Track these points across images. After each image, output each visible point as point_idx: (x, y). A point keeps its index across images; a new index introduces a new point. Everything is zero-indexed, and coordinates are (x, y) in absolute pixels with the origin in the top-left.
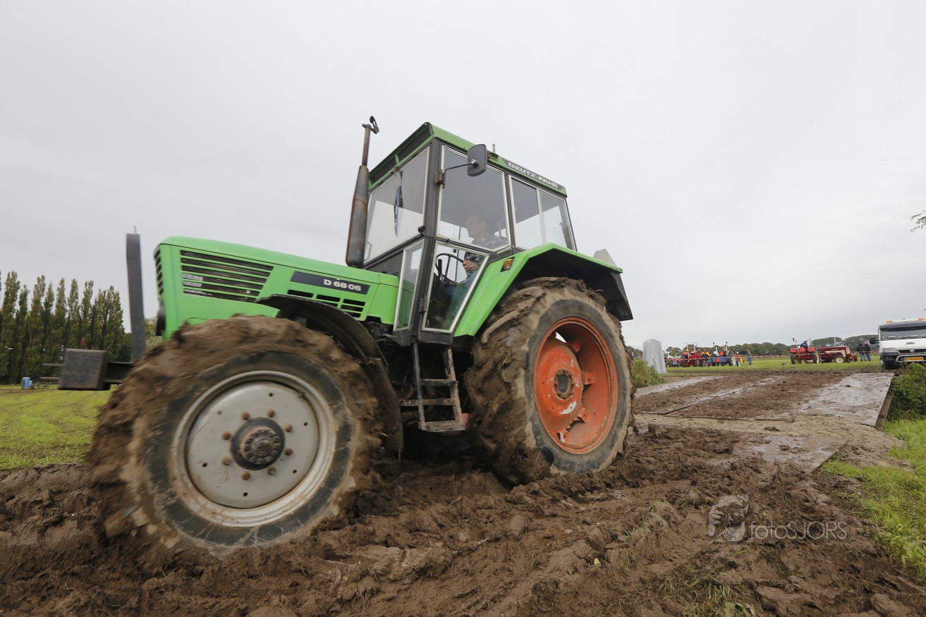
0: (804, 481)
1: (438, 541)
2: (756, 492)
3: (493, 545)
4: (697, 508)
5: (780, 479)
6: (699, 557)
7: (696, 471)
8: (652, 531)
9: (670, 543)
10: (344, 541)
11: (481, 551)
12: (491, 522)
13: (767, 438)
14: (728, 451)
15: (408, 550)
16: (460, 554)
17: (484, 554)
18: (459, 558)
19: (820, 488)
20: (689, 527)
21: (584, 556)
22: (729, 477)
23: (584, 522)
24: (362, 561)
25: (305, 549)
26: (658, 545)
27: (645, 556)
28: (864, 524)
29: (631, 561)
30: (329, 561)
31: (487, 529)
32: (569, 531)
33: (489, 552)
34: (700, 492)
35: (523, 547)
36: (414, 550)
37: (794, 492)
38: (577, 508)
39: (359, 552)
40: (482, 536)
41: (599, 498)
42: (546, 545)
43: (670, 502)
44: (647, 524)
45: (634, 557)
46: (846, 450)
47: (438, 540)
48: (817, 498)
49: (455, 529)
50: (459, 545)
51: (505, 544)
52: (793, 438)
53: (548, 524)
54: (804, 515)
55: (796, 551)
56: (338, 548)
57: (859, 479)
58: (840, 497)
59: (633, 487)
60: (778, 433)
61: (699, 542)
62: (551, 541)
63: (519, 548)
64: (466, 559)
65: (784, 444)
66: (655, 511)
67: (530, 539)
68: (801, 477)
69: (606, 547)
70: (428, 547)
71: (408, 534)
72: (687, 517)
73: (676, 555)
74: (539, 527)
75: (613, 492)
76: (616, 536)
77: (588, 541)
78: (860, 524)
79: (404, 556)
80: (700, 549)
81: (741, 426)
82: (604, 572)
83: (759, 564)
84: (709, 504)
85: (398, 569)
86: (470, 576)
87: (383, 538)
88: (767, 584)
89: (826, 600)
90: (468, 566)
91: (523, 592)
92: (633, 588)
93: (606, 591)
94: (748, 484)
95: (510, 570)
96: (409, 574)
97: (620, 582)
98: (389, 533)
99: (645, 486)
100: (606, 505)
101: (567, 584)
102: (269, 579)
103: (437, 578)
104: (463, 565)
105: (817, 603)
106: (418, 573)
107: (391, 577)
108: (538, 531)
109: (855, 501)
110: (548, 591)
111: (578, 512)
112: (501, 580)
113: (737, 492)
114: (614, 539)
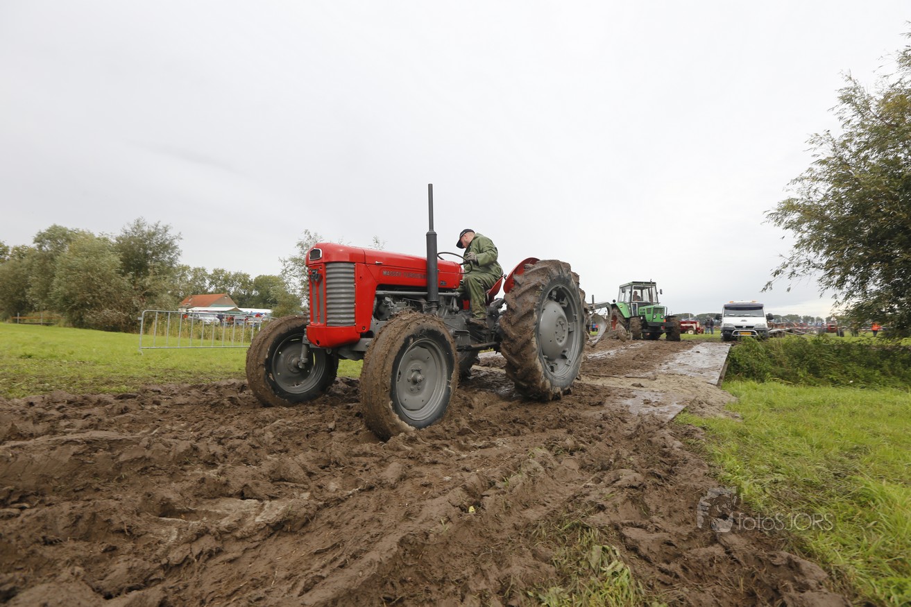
0: (663, 430)
1: (305, 492)
2: (622, 439)
3: (365, 494)
4: (572, 454)
5: (643, 428)
6: (571, 501)
7: (572, 421)
8: (529, 476)
9: (545, 488)
10: (189, 495)
11: (352, 502)
12: (367, 470)
13: (634, 393)
14: (600, 404)
15: (267, 503)
16: (326, 505)
17: (354, 504)
18: (325, 509)
19: (675, 436)
20: (563, 472)
21: (459, 504)
22: (601, 426)
23: (465, 469)
25: (133, 505)
26: (534, 490)
27: (521, 502)
28: (709, 466)
29: (506, 508)
30: (164, 519)
31: (361, 477)
32: (447, 478)
33: (359, 501)
34: (575, 439)
35: (397, 494)
36: (275, 502)
37: (654, 439)
38: (458, 455)
39: (207, 506)
40: (356, 484)
41: (481, 445)
42: (422, 493)
43: (548, 449)
44: (525, 470)
45: (509, 503)
46: (694, 404)
47: (306, 490)
48: (673, 444)
49: (326, 478)
50: (328, 495)
51: (378, 493)
52: (654, 393)
53: (426, 471)
54: (662, 459)
55: (656, 492)
56: (179, 501)
57: (704, 429)
58: (689, 444)
59: (515, 435)
60: (642, 389)
61: (572, 486)
62: (427, 489)
63: (394, 496)
64: (332, 510)
65: (648, 398)
66: (533, 458)
67: (407, 487)
68: (661, 426)
69: (483, 494)
70: (291, 498)
71: (270, 484)
72: (562, 463)
73: (550, 500)
74: (417, 475)
75: (495, 440)
76: (494, 483)
77: (465, 489)
78: (707, 466)
79: (261, 509)
80: (572, 493)
81: (613, 382)
82: (478, 520)
83: (625, 506)
84: (583, 450)
85: (250, 523)
86: (334, 528)
87: (239, 490)
88: (632, 525)
89: (681, 537)
90: (334, 518)
91: (387, 547)
92: (506, 534)
93: (478, 539)
94: (616, 432)
95: (379, 521)
96: (261, 529)
97: (493, 530)
98: (246, 483)
99: (526, 434)
100: (487, 452)
101: (437, 534)
102: (76, 545)
103: (295, 533)
104: (328, 517)
105: (674, 540)
106: (273, 528)
107: (238, 534)
108: (416, 479)
109: (702, 446)
110: (416, 544)
111: (459, 460)
112: (368, 533)
113: (606, 439)
114: (491, 486)
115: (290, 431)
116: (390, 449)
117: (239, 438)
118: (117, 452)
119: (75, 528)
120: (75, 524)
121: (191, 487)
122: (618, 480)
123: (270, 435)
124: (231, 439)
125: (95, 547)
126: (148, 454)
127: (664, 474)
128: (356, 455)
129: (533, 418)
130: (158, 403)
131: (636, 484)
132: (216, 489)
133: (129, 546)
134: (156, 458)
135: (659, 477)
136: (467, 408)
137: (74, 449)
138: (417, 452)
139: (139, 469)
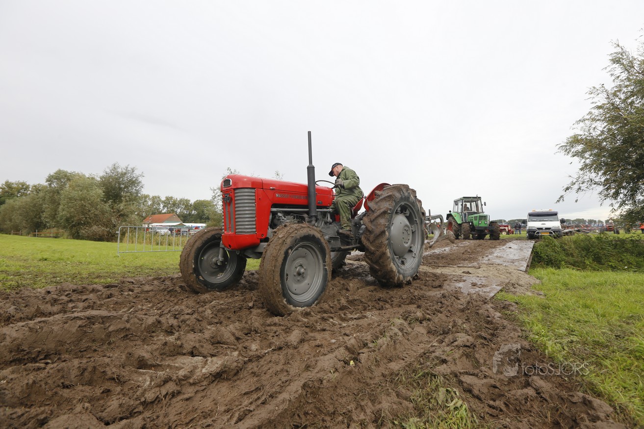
0: (487, 305)
1: (235, 351)
2: (457, 311)
3: (277, 352)
4: (421, 323)
5: (472, 303)
6: (422, 356)
7: (420, 299)
8: (391, 339)
9: (403, 347)
10: (156, 353)
11: (268, 358)
12: (277, 336)
13: (464, 278)
14: (440, 286)
15: (210, 359)
16: (250, 360)
17: (269, 360)
18: (249, 363)
19: (496, 309)
20: (416, 336)
21: (343, 359)
22: (441, 303)
23: (345, 334)
24: (170, 369)
25: (120, 361)
26: (395, 349)
27: (386, 357)
28: (521, 330)
29: (376, 361)
30: (141, 370)
31: (273, 341)
32: (333, 341)
33: (273, 358)
34: (423, 312)
35: (299, 352)
36: (214, 359)
37: (480, 311)
38: (340, 324)
39: (169, 361)
40: (270, 345)
41: (356, 317)
42: (316, 351)
43: (404, 320)
44: (388, 335)
45: (378, 359)
46: (509, 286)
47: (235, 350)
48: (495, 315)
49: (249, 341)
50: (251, 353)
51: (285, 352)
52: (479, 278)
53: (318, 336)
54: (487, 326)
55: (483, 349)
56: (150, 358)
57: (517, 303)
58: (506, 314)
59: (379, 310)
60: (470, 275)
61: (422, 345)
62: (320, 349)
63: (296, 354)
64: (254, 364)
65: (474, 282)
66: (394, 325)
67: (305, 348)
68: (485, 302)
69: (360, 352)
70: (226, 356)
71: (211, 346)
72: (415, 329)
73: (407, 356)
75: (365, 313)
76: (367, 344)
77: (347, 348)
78: (520, 330)
79: (206, 363)
80: (422, 351)
81: (448, 271)
82: (356, 370)
83: (461, 360)
84: (429, 320)
85: (198, 374)
86: (256, 377)
87: (190, 350)
88: (467, 373)
89: (503, 382)
90: (256, 369)
91: (294, 389)
92: (377, 380)
93: (357, 384)
94: (453, 307)
95: (287, 371)
96: (207, 377)
97: (367, 377)
98: (194, 345)
99: (387, 309)
100: (361, 322)
101: (329, 380)
102: (83, 388)
103: (230, 380)
104: (252, 368)
105: (498, 384)
106: (214, 376)
107: (191, 381)
108: (311, 342)
109: (515, 316)
110: (314, 387)
111: (341, 328)
112: (280, 380)
113: (446, 312)
114: (365, 346)
115: (222, 309)
116: (292, 321)
117: (188, 314)
118: (107, 325)
119: (82, 377)
120: (82, 374)
121: (158, 348)
122: (455, 341)
123: (209, 311)
124: (183, 315)
125: (96, 390)
126: (128, 326)
127: (488, 337)
128: (269, 325)
129: (392, 297)
130: (132, 291)
131: (468, 344)
132: (174, 350)
133: (119, 389)
134: (133, 328)
135: (485, 339)
136: (345, 291)
137: (79, 323)
138: (311, 323)
139: (122, 336)
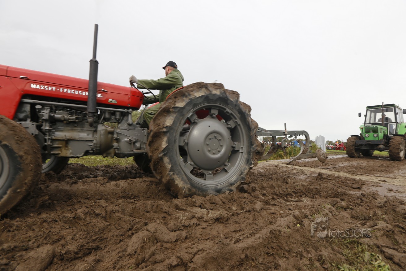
0: (403, 205)
2: (375, 207)
3: (248, 213)
4: (345, 210)
5: (389, 203)
7: (342, 195)
8: (324, 217)
9: (333, 223)
10: (184, 203)
11: (242, 215)
12: (246, 204)
13: (381, 185)
14: (359, 188)
15: (210, 211)
16: (233, 215)
17: (244, 216)
18: (233, 217)
20: (342, 218)
21: (292, 222)
22: (361, 199)
23: (290, 209)
24: (191, 212)
30: (177, 211)
31: (245, 206)
32: (282, 212)
33: (246, 216)
34: (347, 203)
35: (261, 216)
36: (213, 211)
37: (397, 209)
38: (285, 203)
39: (190, 209)
40: (243, 209)
41: (295, 200)
42: (272, 216)
43: (332, 206)
44: (322, 213)
47: (223, 208)
49: (230, 205)
50: (233, 211)
51: (253, 213)
52: (395, 186)
53: (273, 209)
55: (401, 235)
56: (181, 206)
59: (311, 198)
60: (386, 183)
61: (347, 224)
62: (274, 215)
63: (259, 216)
64: (236, 217)
65: (390, 188)
66: (325, 208)
68: (402, 203)
69: (302, 220)
70: (219, 210)
71: (210, 204)
72: (341, 213)
73: (336, 228)
75: (302, 199)
76: (307, 216)
79: (208, 213)
80: (348, 228)
83: (382, 238)
84: (352, 209)
85: (205, 217)
86: (238, 224)
87: (200, 205)
88: (388, 247)
90: (237, 220)
91: (265, 233)
93: (302, 238)
94: (371, 203)
95: (256, 224)
96: (212, 219)
97: (309, 236)
98: (202, 202)
99: (317, 198)
100: (299, 204)
101: (285, 232)
103: (223, 223)
104: (235, 219)
106: (215, 220)
107: (204, 220)
108: (268, 210)
110: (276, 234)
111: (286, 205)
112: (253, 227)
113: (365, 206)
118: (158, 186)
119: (153, 209)
121: (184, 201)
122: (376, 226)
125: (160, 216)
128: (241, 198)
131: (387, 229)
132: (192, 203)
133: (169, 217)
136: (285, 183)
138: (266, 200)
